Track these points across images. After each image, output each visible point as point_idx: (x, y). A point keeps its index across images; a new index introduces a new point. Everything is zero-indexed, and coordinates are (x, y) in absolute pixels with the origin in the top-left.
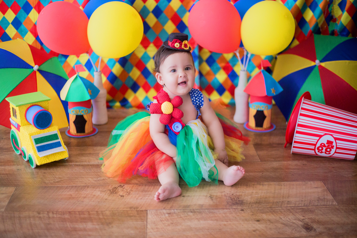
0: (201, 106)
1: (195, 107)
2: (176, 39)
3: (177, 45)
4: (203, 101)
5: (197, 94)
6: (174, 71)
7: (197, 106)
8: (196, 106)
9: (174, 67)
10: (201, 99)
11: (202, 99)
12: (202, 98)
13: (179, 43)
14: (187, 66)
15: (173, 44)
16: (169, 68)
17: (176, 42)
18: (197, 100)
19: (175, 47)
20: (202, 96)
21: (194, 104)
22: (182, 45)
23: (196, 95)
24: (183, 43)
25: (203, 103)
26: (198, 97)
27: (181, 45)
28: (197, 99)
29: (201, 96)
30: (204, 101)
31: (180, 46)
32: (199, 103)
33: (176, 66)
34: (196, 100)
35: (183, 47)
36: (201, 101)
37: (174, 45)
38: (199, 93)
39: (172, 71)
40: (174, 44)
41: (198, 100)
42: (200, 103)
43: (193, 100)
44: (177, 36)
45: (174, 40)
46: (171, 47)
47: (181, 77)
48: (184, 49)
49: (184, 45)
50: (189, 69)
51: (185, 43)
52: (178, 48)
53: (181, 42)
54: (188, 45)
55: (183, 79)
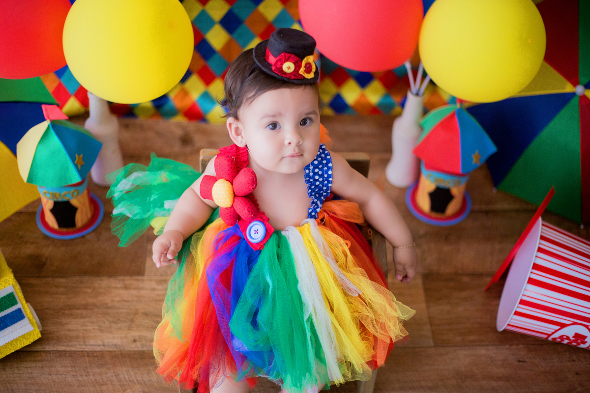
2: (288, 53)
3: (288, 67)
5: (319, 159)
8: (313, 187)
9: (274, 116)
10: (327, 172)
11: (330, 172)
12: (329, 168)
13: (294, 63)
14: (307, 114)
15: (280, 63)
16: (264, 118)
17: (287, 60)
18: (317, 174)
19: (282, 70)
20: (330, 165)
22: (301, 69)
23: (316, 162)
24: (304, 63)
25: (331, 179)
26: (321, 167)
27: (298, 67)
28: (317, 170)
29: (327, 165)
31: (295, 68)
32: (321, 179)
34: (315, 174)
35: (302, 71)
36: (326, 176)
38: (323, 155)
39: (269, 125)
40: (283, 64)
41: (320, 173)
42: (323, 181)
43: (309, 174)
44: (292, 47)
45: (283, 54)
46: (275, 70)
47: (290, 143)
48: (303, 77)
49: (305, 67)
50: (308, 121)
51: (307, 61)
52: (291, 73)
53: (300, 60)
54: (314, 67)
55: (294, 150)
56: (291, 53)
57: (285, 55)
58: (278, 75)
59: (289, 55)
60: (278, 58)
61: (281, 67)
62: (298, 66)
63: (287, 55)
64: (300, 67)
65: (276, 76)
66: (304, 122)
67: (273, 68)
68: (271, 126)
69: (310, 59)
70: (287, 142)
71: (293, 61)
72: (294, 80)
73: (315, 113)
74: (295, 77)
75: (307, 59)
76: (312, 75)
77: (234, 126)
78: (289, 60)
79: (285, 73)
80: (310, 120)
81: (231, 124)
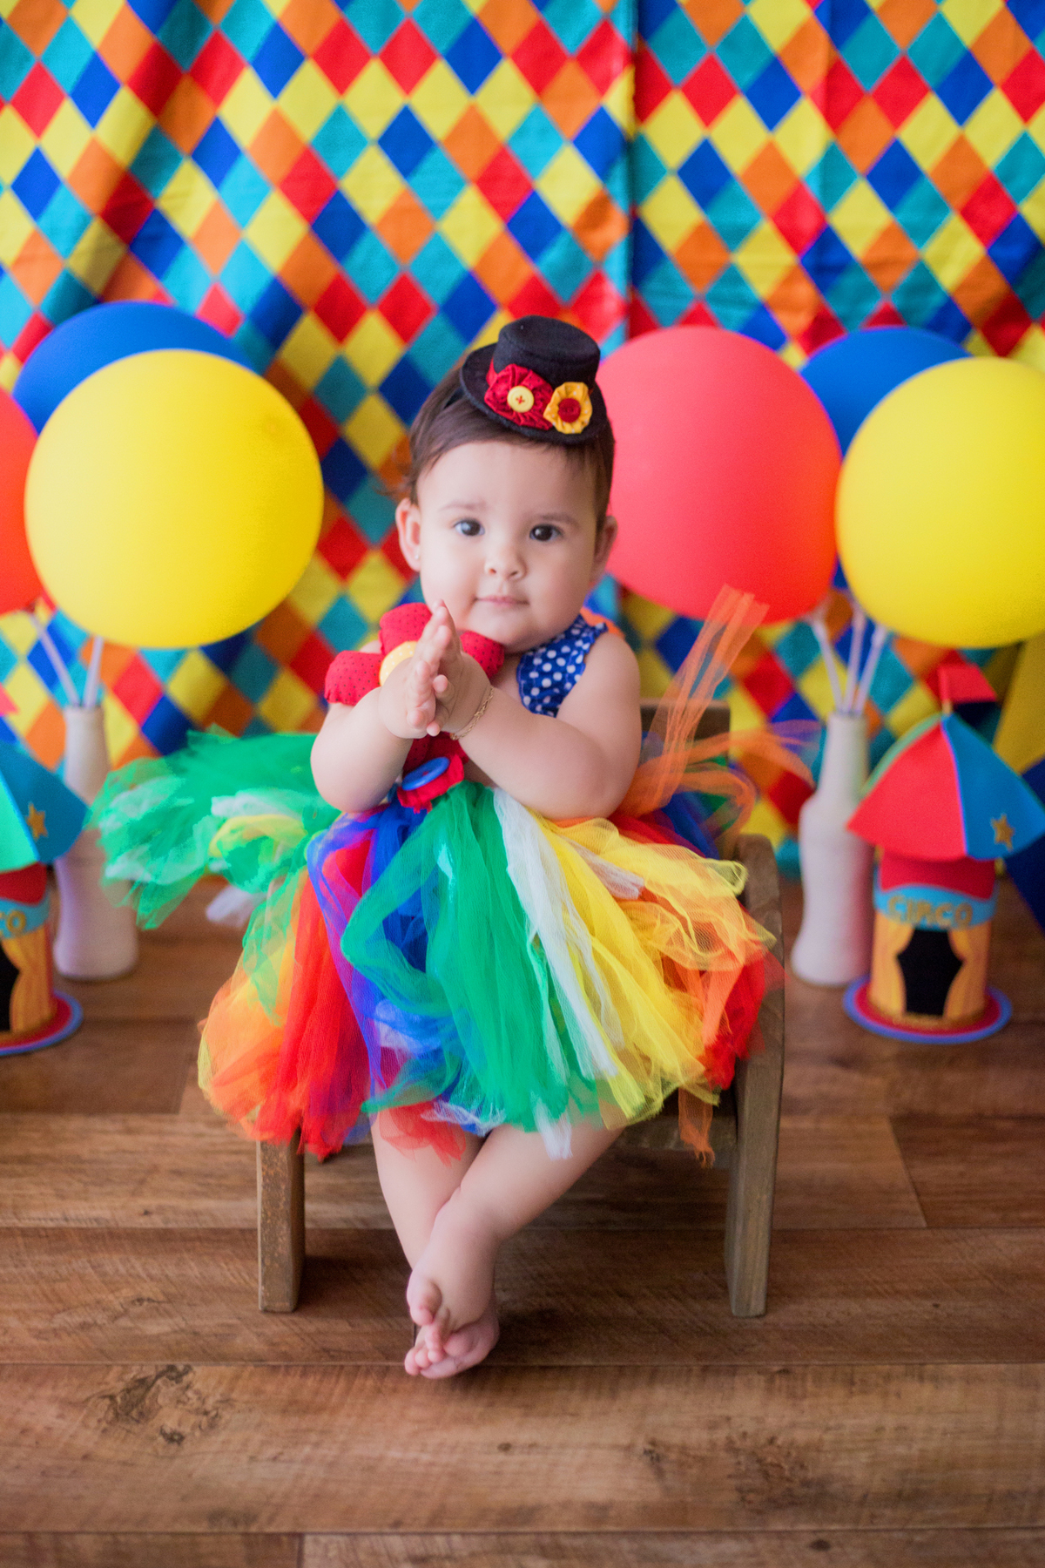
2: (521, 365)
3: (520, 398)
6: (474, 528)
13: (534, 391)
14: (545, 517)
15: (503, 387)
17: (519, 383)
19: (505, 403)
22: (548, 409)
24: (558, 394)
27: (541, 401)
31: (535, 404)
33: (483, 505)
35: (550, 413)
37: (507, 396)
40: (508, 390)
45: (510, 367)
46: (488, 400)
47: (493, 571)
48: (553, 428)
49: (560, 405)
50: (554, 533)
51: (567, 393)
52: (523, 414)
53: (549, 387)
54: (587, 412)
55: (500, 590)
56: (528, 368)
57: (513, 369)
58: (491, 409)
59: (524, 371)
60: (500, 375)
61: (505, 397)
62: (542, 400)
63: (519, 370)
64: (546, 401)
65: (487, 412)
67: (488, 395)
68: (467, 527)
69: (578, 391)
70: (488, 566)
71: (532, 387)
72: (523, 426)
73: (569, 520)
74: (532, 424)
75: (566, 388)
76: (576, 428)
77: (410, 520)
78: (524, 383)
79: (511, 411)
80: (559, 532)
81: (405, 515)
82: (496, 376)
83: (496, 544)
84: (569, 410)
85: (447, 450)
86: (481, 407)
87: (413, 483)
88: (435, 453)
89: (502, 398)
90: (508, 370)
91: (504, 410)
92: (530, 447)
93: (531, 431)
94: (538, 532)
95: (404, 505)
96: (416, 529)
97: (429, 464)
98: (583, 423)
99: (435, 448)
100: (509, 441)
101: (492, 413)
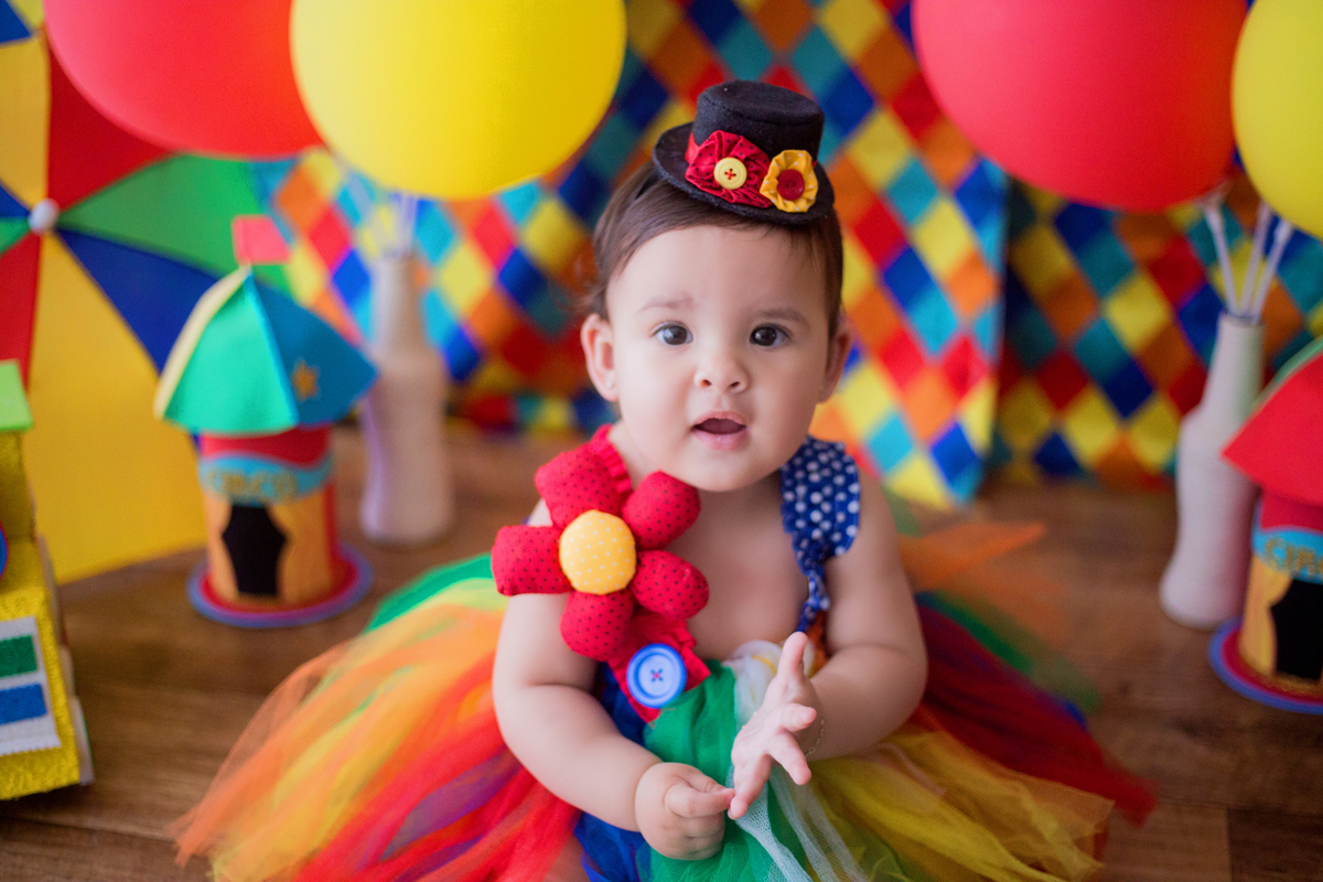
0: (840, 551)
1: (797, 545)
2: (728, 131)
3: (730, 172)
4: (852, 519)
5: (826, 472)
6: (679, 335)
7: (812, 542)
8: (804, 544)
9: (672, 305)
10: (844, 506)
11: (853, 507)
12: (851, 497)
13: (746, 162)
14: (769, 314)
15: (707, 161)
16: (646, 308)
17: (727, 155)
18: (817, 507)
19: (712, 179)
20: (854, 488)
21: (790, 525)
22: (765, 182)
23: (815, 478)
24: (775, 166)
25: (851, 531)
26: (828, 491)
27: (756, 176)
28: (816, 498)
29: (845, 488)
30: (865, 520)
31: (748, 178)
32: (826, 525)
33: (686, 302)
34: (812, 507)
35: (768, 188)
36: (841, 517)
37: (712, 171)
38: (837, 465)
39: (665, 328)
40: (714, 164)
41: (826, 507)
42: (832, 531)
43: (793, 504)
44: (741, 116)
45: (715, 134)
46: (691, 177)
47: (707, 383)
48: (773, 206)
49: (778, 178)
50: (779, 335)
51: (788, 163)
52: (735, 191)
53: (764, 156)
54: (812, 185)
55: (719, 404)
56: (738, 133)
57: (719, 136)
58: (695, 187)
59: (732, 136)
60: (703, 146)
61: (711, 172)
62: (757, 172)
63: (726, 136)
64: (761, 174)
65: (690, 190)
66: (767, 335)
67: (689, 171)
68: (669, 334)
69: (800, 160)
70: (699, 378)
71: (743, 157)
72: (736, 204)
73: (797, 317)
74: (747, 202)
75: (785, 155)
76: (801, 206)
77: (599, 340)
78: (733, 152)
79: (720, 188)
80: (786, 333)
81: (593, 334)
82: (698, 149)
83: (709, 353)
84: (790, 184)
85: (643, 242)
86: (683, 186)
87: (602, 295)
88: (626, 251)
89: (707, 174)
90: (713, 138)
91: (711, 188)
92: (745, 229)
93: (744, 210)
94: (758, 335)
95: (591, 322)
96: (608, 350)
97: (621, 263)
98: (808, 201)
99: (626, 243)
100: (718, 224)
101: (696, 191)
